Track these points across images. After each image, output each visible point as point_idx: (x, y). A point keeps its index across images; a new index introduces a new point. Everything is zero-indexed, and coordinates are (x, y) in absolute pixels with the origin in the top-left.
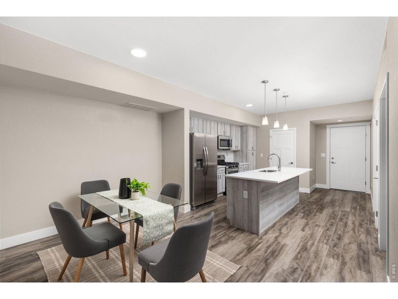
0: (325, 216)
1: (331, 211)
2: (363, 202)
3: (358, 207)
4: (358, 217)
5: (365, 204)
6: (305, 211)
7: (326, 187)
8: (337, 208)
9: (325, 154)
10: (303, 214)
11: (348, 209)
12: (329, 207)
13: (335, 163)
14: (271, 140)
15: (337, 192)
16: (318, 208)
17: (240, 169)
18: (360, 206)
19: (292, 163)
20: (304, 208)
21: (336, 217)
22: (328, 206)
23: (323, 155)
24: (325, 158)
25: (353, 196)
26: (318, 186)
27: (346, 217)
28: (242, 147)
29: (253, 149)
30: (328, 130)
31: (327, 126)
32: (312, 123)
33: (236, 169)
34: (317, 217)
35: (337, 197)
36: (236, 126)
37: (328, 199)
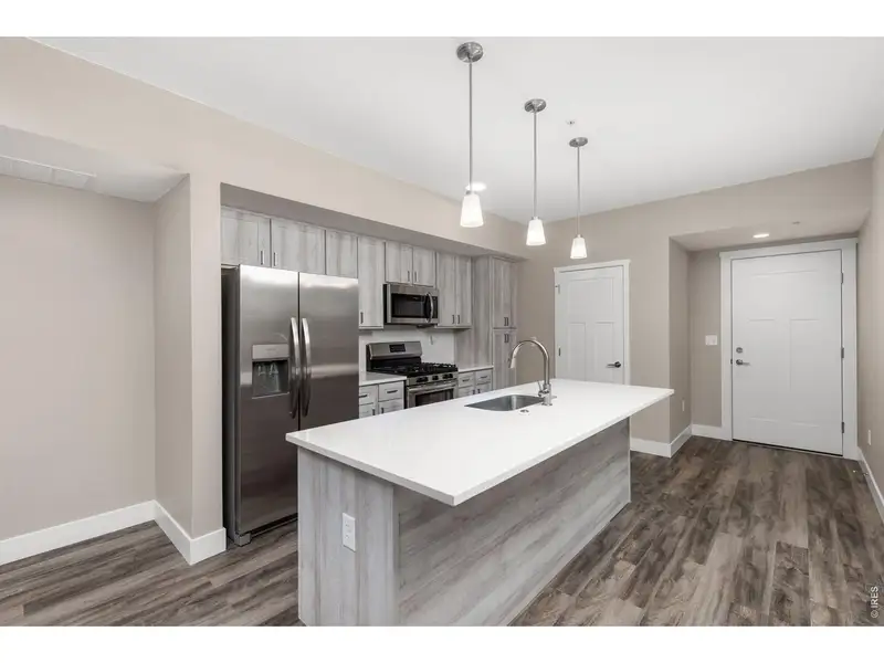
0: (716, 577)
1: (738, 544)
2: (843, 500)
3: (834, 526)
4: (845, 587)
5: (854, 510)
6: (646, 547)
7: (721, 433)
8: (759, 531)
9: (715, 338)
10: (633, 567)
11: (798, 537)
12: (731, 524)
13: (747, 364)
14: (557, 297)
15: (753, 451)
16: (694, 530)
17: (461, 384)
18: (840, 519)
19: (617, 365)
20: (644, 527)
21: (758, 587)
22: (727, 519)
23: (710, 340)
24: (716, 350)
25: (807, 471)
26: (698, 430)
27: (799, 584)
28: (475, 319)
29: (507, 323)
30: (725, 265)
31: (722, 255)
32: (675, 244)
33: (447, 386)
34: (684, 582)
35: (755, 477)
36: (454, 255)
37: (728, 481)
